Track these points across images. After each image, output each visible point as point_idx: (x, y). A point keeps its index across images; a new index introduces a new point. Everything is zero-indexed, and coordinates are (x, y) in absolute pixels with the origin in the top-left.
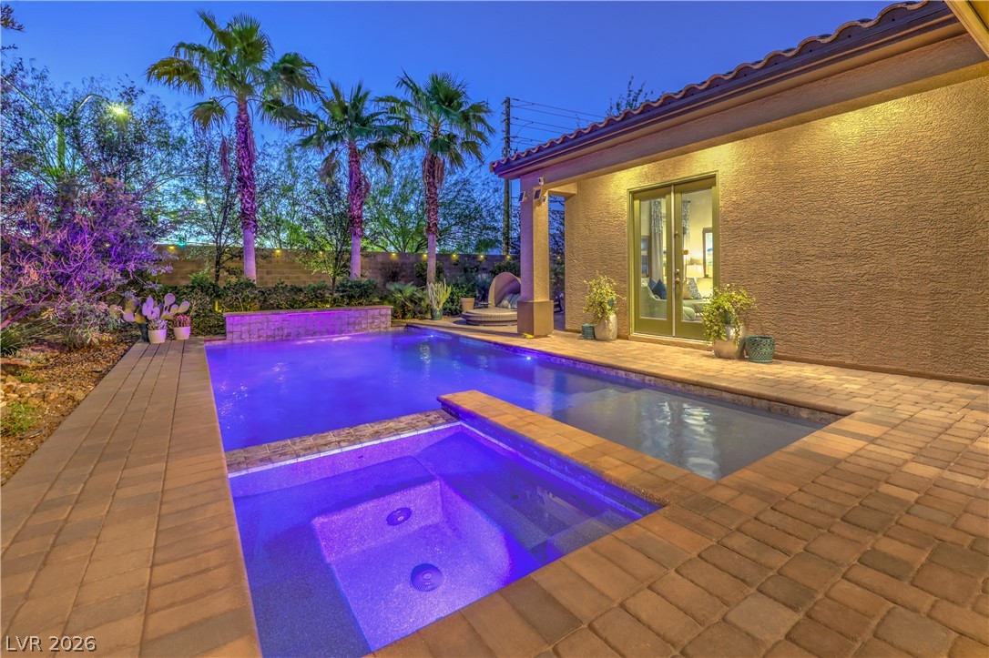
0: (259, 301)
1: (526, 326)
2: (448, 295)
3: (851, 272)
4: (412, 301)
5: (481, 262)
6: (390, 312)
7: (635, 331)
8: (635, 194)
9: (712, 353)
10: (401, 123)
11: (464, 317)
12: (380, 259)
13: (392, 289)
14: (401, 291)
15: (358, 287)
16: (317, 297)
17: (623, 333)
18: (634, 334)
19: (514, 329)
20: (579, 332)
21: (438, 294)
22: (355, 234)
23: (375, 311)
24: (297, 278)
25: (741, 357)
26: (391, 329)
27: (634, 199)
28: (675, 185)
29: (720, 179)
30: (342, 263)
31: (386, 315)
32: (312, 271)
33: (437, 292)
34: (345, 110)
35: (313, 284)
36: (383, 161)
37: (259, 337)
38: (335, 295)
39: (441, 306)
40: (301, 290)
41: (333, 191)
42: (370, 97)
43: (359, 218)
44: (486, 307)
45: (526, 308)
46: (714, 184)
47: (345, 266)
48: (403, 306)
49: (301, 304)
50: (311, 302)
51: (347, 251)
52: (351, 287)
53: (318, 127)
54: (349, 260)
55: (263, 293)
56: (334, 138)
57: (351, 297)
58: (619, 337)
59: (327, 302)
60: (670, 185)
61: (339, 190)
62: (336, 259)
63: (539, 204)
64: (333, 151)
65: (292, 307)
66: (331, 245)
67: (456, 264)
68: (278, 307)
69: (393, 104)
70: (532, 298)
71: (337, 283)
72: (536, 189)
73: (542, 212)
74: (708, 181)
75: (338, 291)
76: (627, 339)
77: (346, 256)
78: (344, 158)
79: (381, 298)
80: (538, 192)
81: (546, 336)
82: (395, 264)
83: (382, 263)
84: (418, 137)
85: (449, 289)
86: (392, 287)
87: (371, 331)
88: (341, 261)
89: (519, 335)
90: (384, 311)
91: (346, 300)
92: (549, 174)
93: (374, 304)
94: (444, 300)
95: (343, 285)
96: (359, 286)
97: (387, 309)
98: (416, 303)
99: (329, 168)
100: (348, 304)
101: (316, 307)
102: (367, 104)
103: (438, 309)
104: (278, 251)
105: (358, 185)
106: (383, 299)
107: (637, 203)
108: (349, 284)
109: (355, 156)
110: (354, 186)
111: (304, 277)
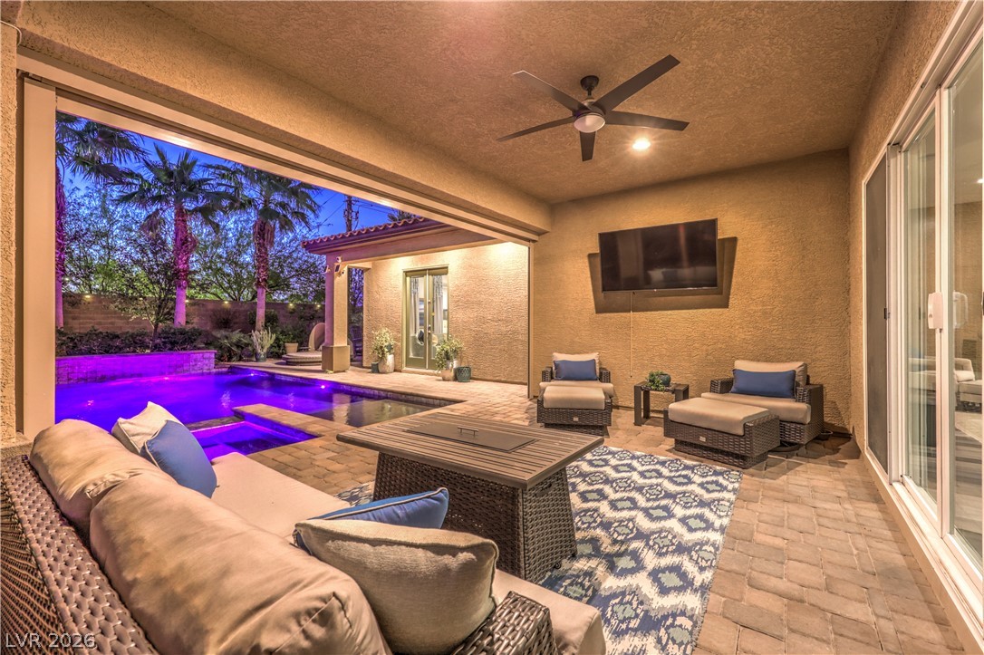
0: (68, 347)
1: (328, 364)
2: (272, 342)
3: (504, 329)
4: (238, 347)
5: (316, 311)
6: (213, 356)
7: (406, 366)
8: (407, 273)
9: (441, 378)
10: (231, 190)
11: (285, 359)
12: (210, 306)
13: (219, 336)
14: (227, 338)
15: (181, 334)
16: (136, 343)
17: (398, 368)
18: (405, 368)
19: (320, 368)
20: (369, 368)
21: (263, 339)
22: (180, 286)
23: (197, 354)
24: (112, 323)
25: (456, 379)
26: (214, 370)
27: (406, 276)
28: (429, 270)
29: (450, 270)
30: (166, 310)
31: (210, 358)
32: (131, 318)
33: (262, 339)
34: (170, 174)
35: (131, 331)
36: (212, 223)
37: (69, 380)
38: (158, 341)
39: (265, 350)
40: (117, 337)
41: (157, 244)
42: (198, 163)
43: (184, 271)
44: (307, 350)
45: (328, 352)
46: (446, 273)
47: (169, 313)
48: (230, 350)
49: (117, 350)
50: (129, 348)
51: (172, 299)
52: (174, 333)
53: (141, 186)
54: (173, 308)
55: (72, 340)
56: (159, 198)
57: (173, 343)
58: (395, 371)
59: (148, 347)
60: (426, 270)
61: (164, 243)
62: (160, 307)
63: (340, 274)
64: (157, 210)
65: (107, 352)
66: (153, 293)
67: (291, 313)
68: (90, 352)
69: (223, 172)
70: (333, 344)
71: (159, 330)
72: (336, 264)
73: (341, 282)
74: (443, 271)
75: (160, 338)
76: (401, 372)
77: (170, 304)
78: (169, 215)
79: (206, 344)
80: (338, 267)
81: (344, 371)
82: (227, 312)
83: (213, 310)
84: (250, 202)
85: (274, 336)
86: (219, 334)
87: (193, 372)
88: (164, 308)
89: (323, 371)
90: (206, 355)
91: (169, 346)
92: (345, 255)
93: (199, 349)
94: (269, 345)
95: (166, 332)
96: (182, 332)
97: (211, 354)
98: (243, 348)
99: (152, 223)
100: (170, 349)
101: (134, 351)
102: (195, 169)
103: (262, 352)
104: (88, 297)
105: (185, 243)
106: (208, 344)
107: (408, 279)
108: (172, 331)
109: (181, 215)
110: (179, 243)
111: (119, 323)
